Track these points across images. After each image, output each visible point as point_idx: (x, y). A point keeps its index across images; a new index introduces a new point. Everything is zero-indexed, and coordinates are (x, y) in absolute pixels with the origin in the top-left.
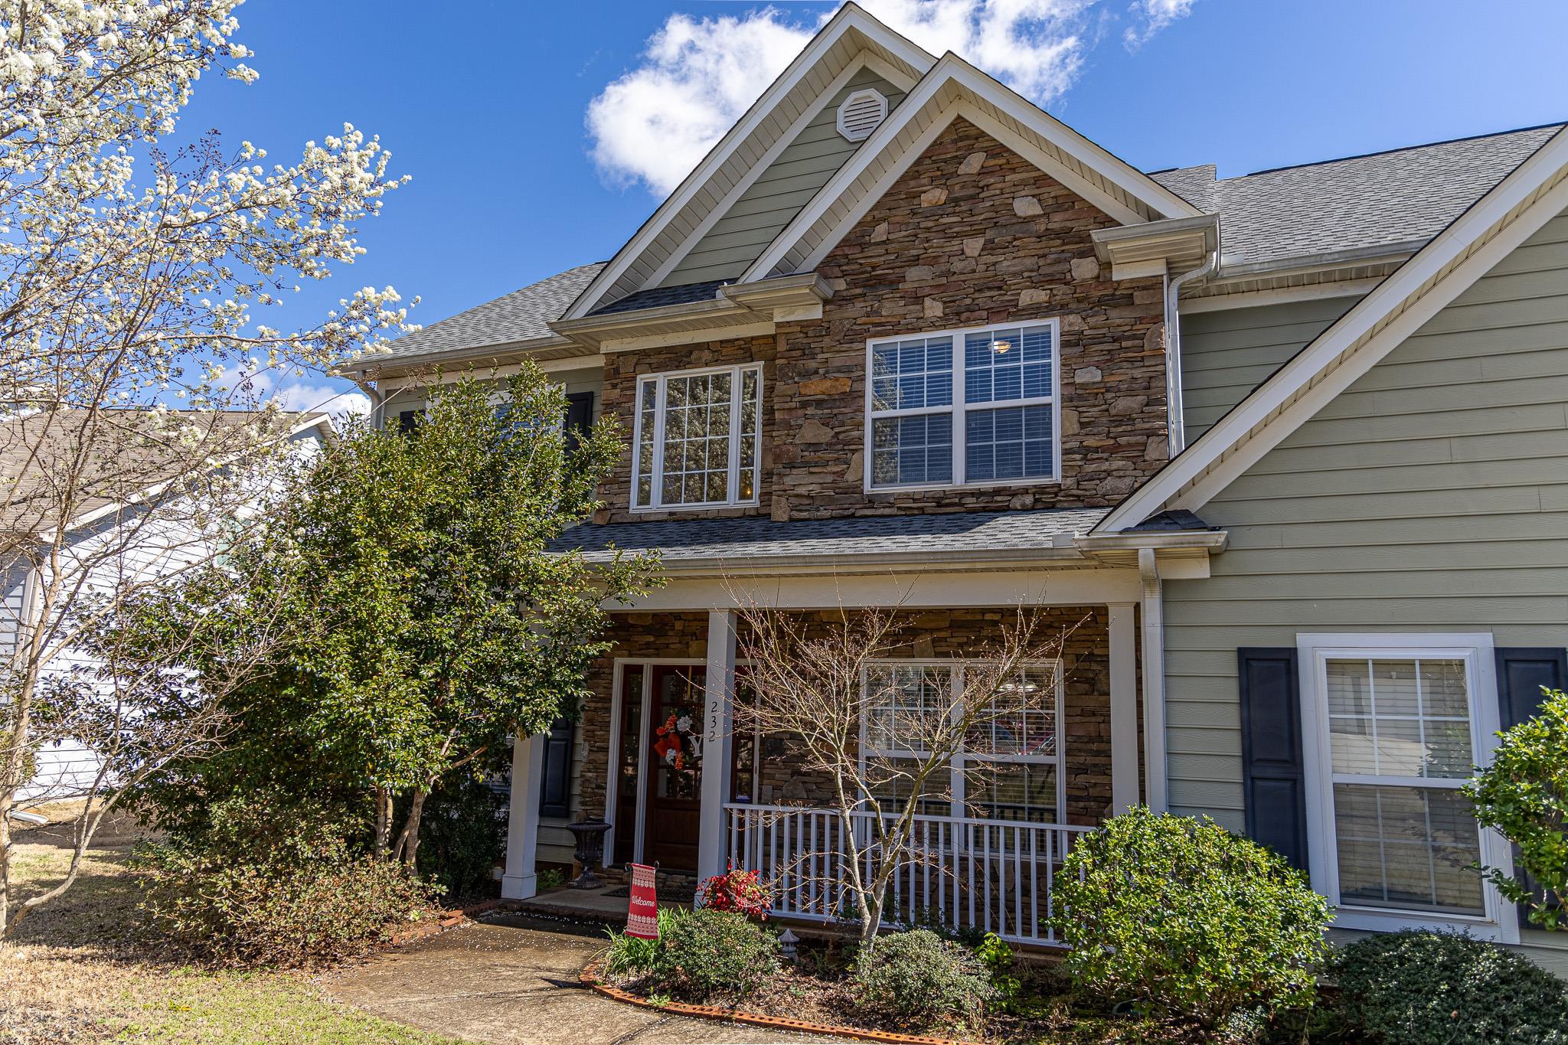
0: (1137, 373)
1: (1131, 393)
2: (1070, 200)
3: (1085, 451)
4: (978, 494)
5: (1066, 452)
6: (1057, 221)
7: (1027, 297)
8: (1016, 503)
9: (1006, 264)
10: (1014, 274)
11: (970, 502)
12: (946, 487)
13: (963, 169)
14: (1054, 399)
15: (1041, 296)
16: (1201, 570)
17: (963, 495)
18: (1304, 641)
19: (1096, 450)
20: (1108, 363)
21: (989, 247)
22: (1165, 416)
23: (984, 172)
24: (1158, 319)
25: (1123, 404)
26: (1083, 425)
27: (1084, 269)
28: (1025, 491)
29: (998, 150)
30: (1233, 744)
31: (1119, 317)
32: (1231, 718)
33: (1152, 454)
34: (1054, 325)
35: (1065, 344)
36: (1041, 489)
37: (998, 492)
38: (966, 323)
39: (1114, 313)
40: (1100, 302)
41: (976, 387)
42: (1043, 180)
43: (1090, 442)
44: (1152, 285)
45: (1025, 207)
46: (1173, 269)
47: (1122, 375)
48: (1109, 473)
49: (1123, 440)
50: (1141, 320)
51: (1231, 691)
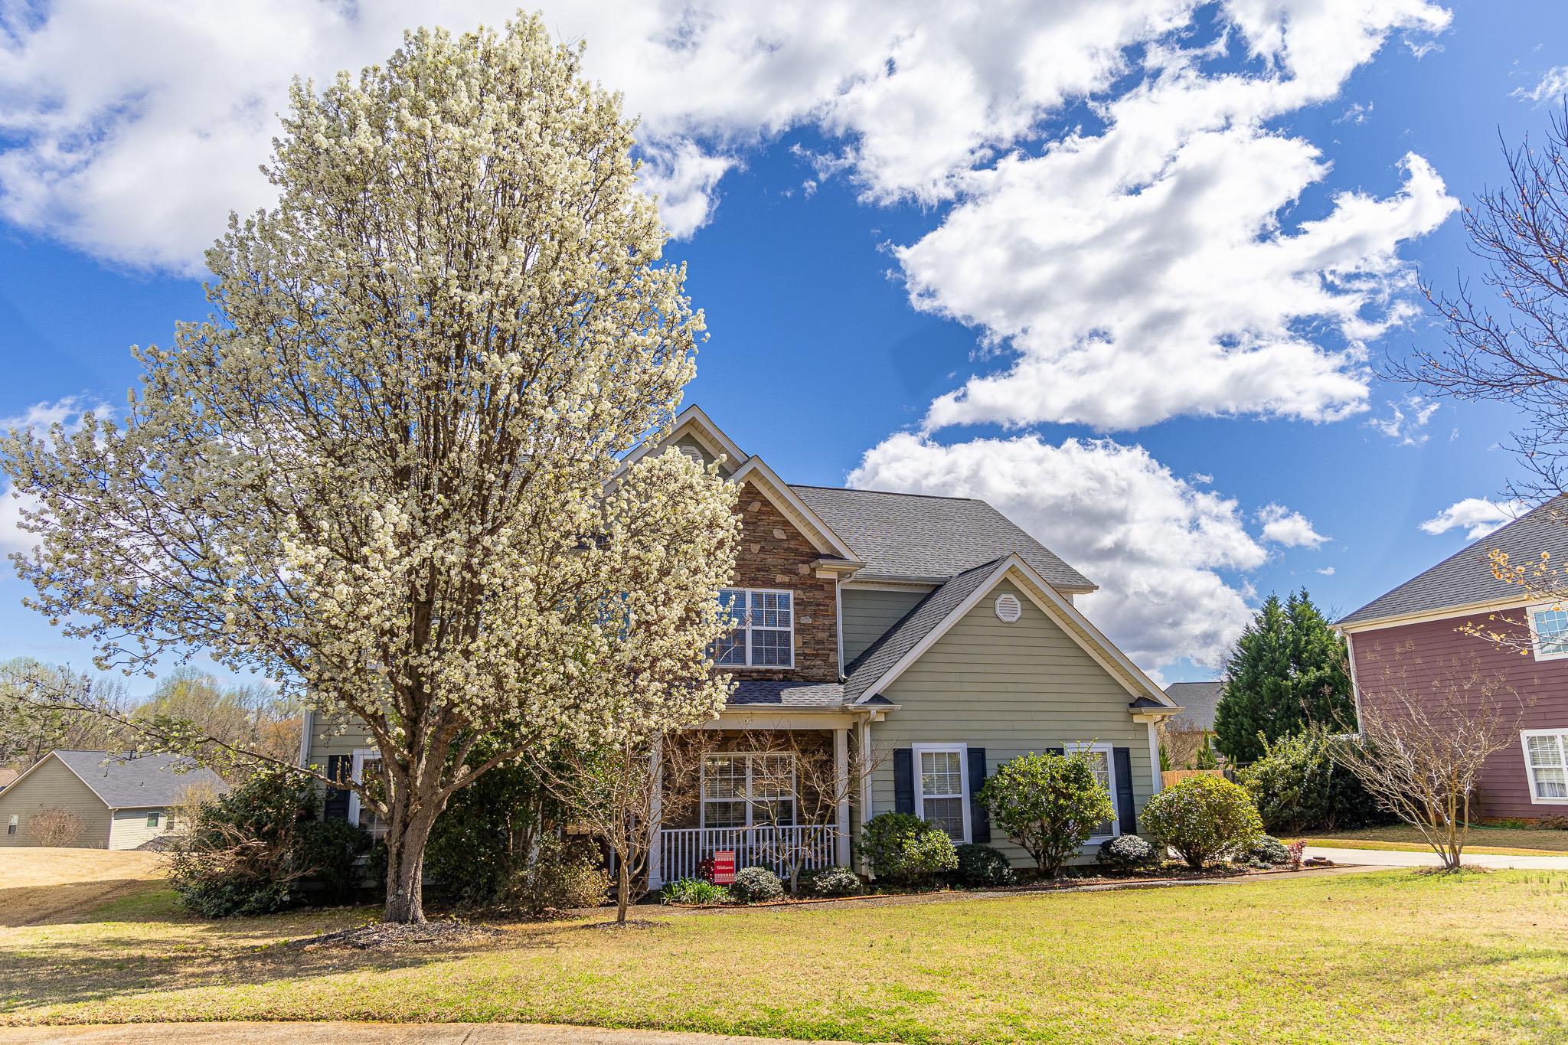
0: (826, 622)
1: (823, 630)
2: (797, 535)
3: (805, 655)
4: (758, 671)
5: (796, 655)
6: (793, 544)
7: (779, 578)
8: (776, 677)
9: (770, 560)
10: (774, 566)
11: (755, 675)
12: (743, 667)
13: (750, 508)
14: (791, 629)
15: (786, 579)
16: (882, 718)
17: (752, 671)
18: (915, 746)
19: (809, 655)
20: (814, 616)
21: (762, 550)
22: (836, 643)
23: (760, 512)
24: (834, 598)
25: (821, 635)
26: (804, 643)
27: (804, 569)
28: (779, 672)
29: (766, 503)
30: (891, 786)
31: (819, 595)
32: (891, 776)
33: (831, 659)
34: (791, 592)
35: (796, 604)
36: (786, 672)
37: (767, 671)
38: (752, 586)
39: (816, 593)
40: (811, 586)
41: (757, 619)
42: (786, 523)
43: (807, 651)
44: (832, 582)
45: (779, 534)
46: (842, 575)
47: (820, 622)
48: (814, 666)
49: (820, 652)
50: (826, 597)
51: (891, 765)
